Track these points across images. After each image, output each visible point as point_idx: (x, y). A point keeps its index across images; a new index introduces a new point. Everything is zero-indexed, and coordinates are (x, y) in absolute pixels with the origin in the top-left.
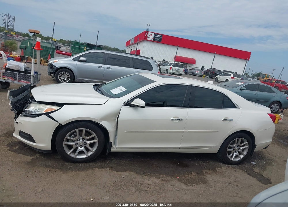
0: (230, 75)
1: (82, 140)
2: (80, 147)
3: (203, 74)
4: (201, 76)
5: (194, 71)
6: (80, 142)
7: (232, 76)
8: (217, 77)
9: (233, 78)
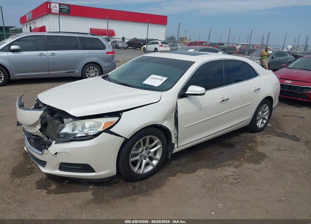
0: (158, 43)
1: (146, 151)
2: (145, 159)
3: (127, 45)
4: (125, 48)
5: (117, 44)
6: (144, 154)
7: (160, 44)
8: (144, 47)
9: (162, 45)
